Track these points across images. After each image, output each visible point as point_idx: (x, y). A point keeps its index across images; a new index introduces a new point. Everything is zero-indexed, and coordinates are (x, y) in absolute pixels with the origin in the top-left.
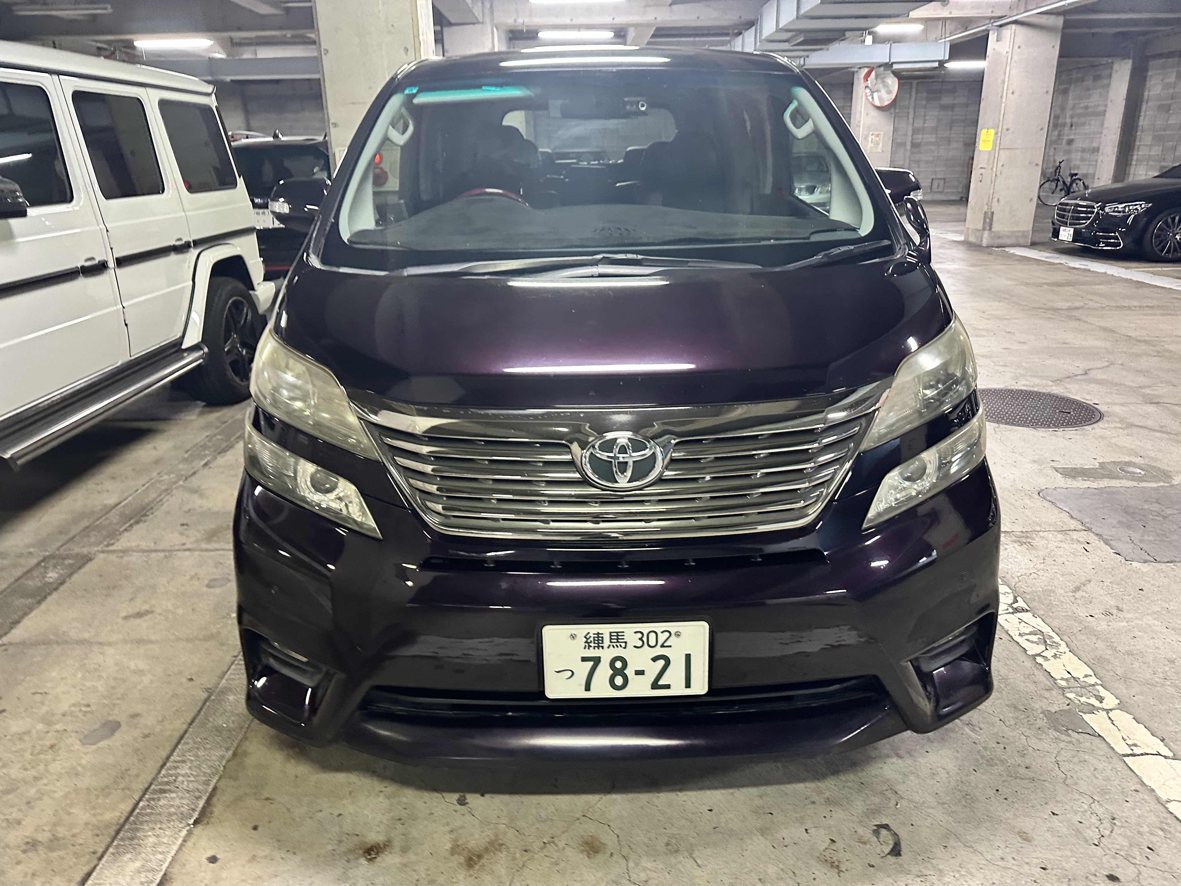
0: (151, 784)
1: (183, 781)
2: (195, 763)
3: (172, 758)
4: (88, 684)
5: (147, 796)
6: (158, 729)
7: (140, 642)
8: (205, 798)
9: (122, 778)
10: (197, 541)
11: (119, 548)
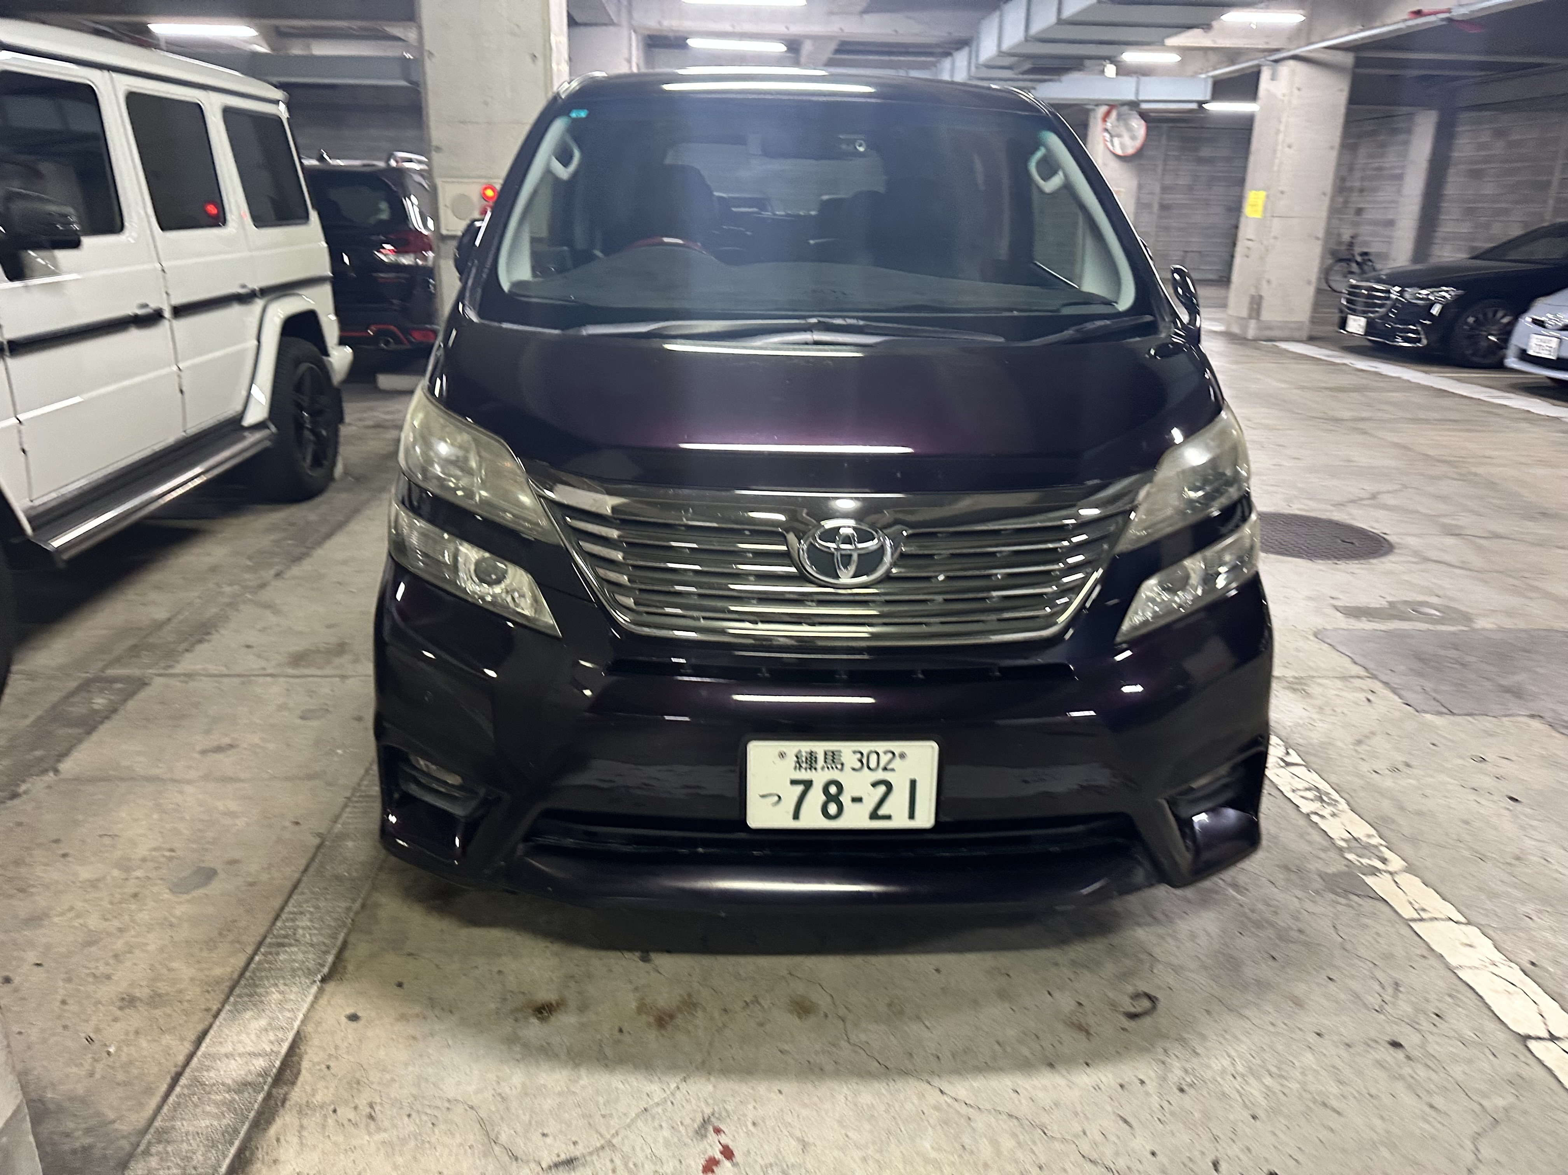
0: (265, 937)
1: (304, 936)
2: (318, 915)
3: (287, 910)
4: (168, 826)
5: (262, 950)
6: (265, 877)
7: (226, 780)
8: (334, 952)
9: (229, 931)
10: (280, 665)
11: (182, 671)
